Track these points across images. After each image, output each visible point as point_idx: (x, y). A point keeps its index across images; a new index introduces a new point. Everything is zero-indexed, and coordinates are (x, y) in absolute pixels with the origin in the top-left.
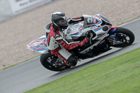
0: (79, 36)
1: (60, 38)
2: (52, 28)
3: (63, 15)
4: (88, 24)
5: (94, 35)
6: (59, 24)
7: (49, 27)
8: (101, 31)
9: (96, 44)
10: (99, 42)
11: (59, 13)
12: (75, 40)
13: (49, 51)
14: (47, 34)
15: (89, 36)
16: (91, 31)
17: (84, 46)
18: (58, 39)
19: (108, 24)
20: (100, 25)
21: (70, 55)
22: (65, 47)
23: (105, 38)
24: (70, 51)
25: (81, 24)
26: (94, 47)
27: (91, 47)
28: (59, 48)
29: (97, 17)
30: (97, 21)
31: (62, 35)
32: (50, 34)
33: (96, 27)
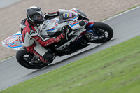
0: (55, 31)
1: (36, 34)
2: (27, 23)
3: (39, 10)
4: (64, 19)
5: (71, 30)
6: (34, 20)
7: (24, 23)
8: (78, 26)
9: (72, 40)
10: (75, 38)
14: (22, 29)
15: (65, 31)
16: (68, 26)
17: (60, 41)
18: (33, 35)
19: (85, 19)
20: (76, 19)
21: (46, 51)
22: (40, 43)
23: (82, 34)
24: (46, 48)
25: (57, 19)
26: (71, 42)
27: (68, 43)
28: (35, 45)
29: (73, 11)
30: (73, 16)
31: (37, 30)
32: (25, 30)
33: (72, 22)
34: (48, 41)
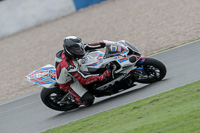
0: (97, 67)
3: (79, 41)
4: (110, 52)
5: (119, 67)
8: (127, 62)
9: (119, 79)
10: (123, 76)
11: (74, 38)
12: (92, 73)
13: (57, 85)
15: (111, 68)
16: (115, 62)
18: (72, 71)
19: (136, 54)
20: (126, 54)
21: (85, 91)
23: (132, 72)
25: (102, 52)
27: (112, 83)
30: (123, 50)
31: (76, 65)
33: (121, 58)
34: (90, 79)
